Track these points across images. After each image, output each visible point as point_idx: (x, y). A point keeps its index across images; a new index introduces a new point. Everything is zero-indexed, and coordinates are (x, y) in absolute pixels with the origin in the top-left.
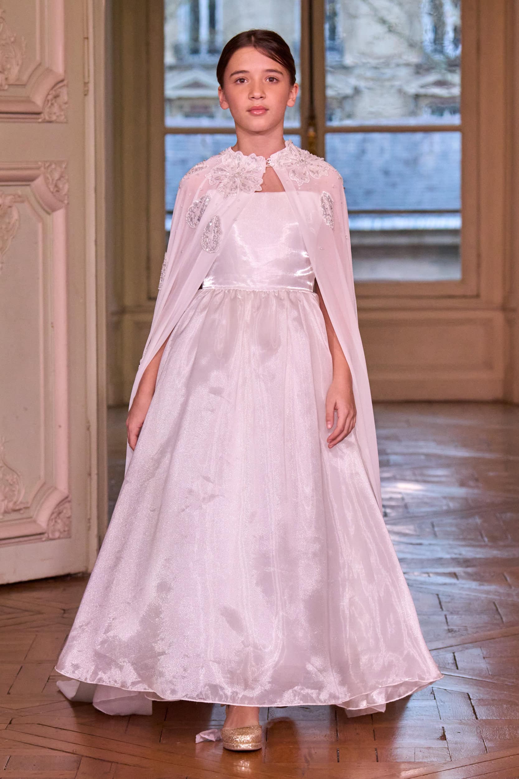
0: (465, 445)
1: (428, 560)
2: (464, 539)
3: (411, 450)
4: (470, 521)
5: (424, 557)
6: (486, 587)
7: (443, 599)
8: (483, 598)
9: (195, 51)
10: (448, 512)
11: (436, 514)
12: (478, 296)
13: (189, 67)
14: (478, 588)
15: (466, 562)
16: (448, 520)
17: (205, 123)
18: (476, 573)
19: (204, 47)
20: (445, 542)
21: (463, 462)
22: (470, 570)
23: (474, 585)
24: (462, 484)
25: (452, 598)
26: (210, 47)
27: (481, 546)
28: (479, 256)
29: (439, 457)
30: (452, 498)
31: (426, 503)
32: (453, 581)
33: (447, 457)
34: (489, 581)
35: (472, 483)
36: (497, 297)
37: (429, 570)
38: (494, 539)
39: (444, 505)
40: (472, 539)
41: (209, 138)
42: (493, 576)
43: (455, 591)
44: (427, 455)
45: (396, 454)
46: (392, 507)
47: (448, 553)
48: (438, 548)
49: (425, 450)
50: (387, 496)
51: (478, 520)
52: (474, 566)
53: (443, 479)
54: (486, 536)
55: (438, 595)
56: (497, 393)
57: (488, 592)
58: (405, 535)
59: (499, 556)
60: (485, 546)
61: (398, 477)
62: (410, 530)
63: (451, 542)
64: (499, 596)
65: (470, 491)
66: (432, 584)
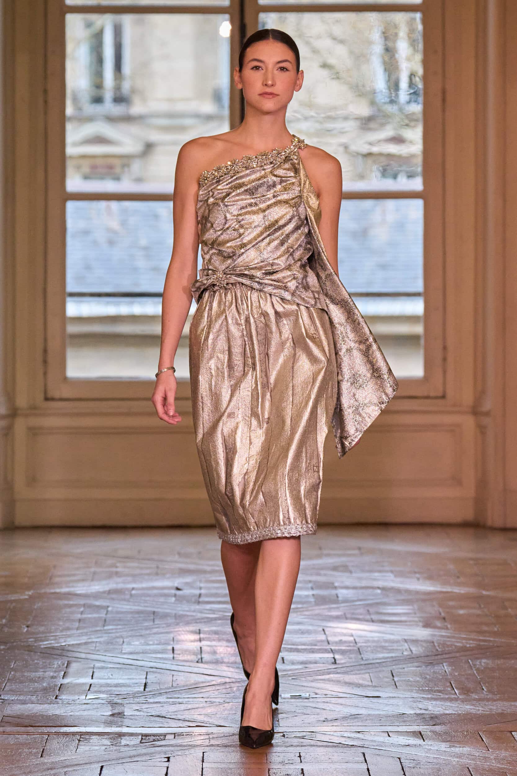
0: (430, 578)
1: (387, 716)
2: (430, 691)
3: (364, 583)
4: (437, 668)
5: (381, 713)
6: (458, 750)
7: (406, 764)
8: (454, 763)
9: (98, 100)
10: (412, 658)
11: (396, 661)
12: (443, 397)
13: (90, 119)
14: (448, 750)
15: (434, 720)
16: (411, 668)
17: (109, 186)
18: (446, 733)
19: (108, 95)
20: (408, 694)
21: (427, 597)
22: (438, 728)
23: (443, 746)
24: (427, 625)
25: (417, 763)
26: (115, 94)
27: (451, 700)
28: (445, 348)
29: (398, 591)
30: (415, 642)
31: (383, 648)
32: (419, 742)
33: (408, 591)
34: (462, 743)
35: (439, 624)
36: (468, 398)
37: (389, 729)
38: (466, 691)
39: (405, 650)
40: (439, 691)
41: (114, 205)
42: (466, 736)
43: (420, 754)
44: (383, 589)
45: (347, 588)
46: (343, 652)
47: (413, 708)
48: (400, 702)
49: (380, 584)
50: (337, 639)
51: (447, 668)
52: (444, 724)
53: (404, 618)
54: (457, 688)
55: (399, 758)
56: (468, 514)
57: (460, 756)
58: (359, 686)
59: (473, 711)
60: (456, 700)
61: (349, 616)
62: (364, 679)
63: (415, 695)
64: (473, 760)
65: (437, 632)
66: (392, 745)
